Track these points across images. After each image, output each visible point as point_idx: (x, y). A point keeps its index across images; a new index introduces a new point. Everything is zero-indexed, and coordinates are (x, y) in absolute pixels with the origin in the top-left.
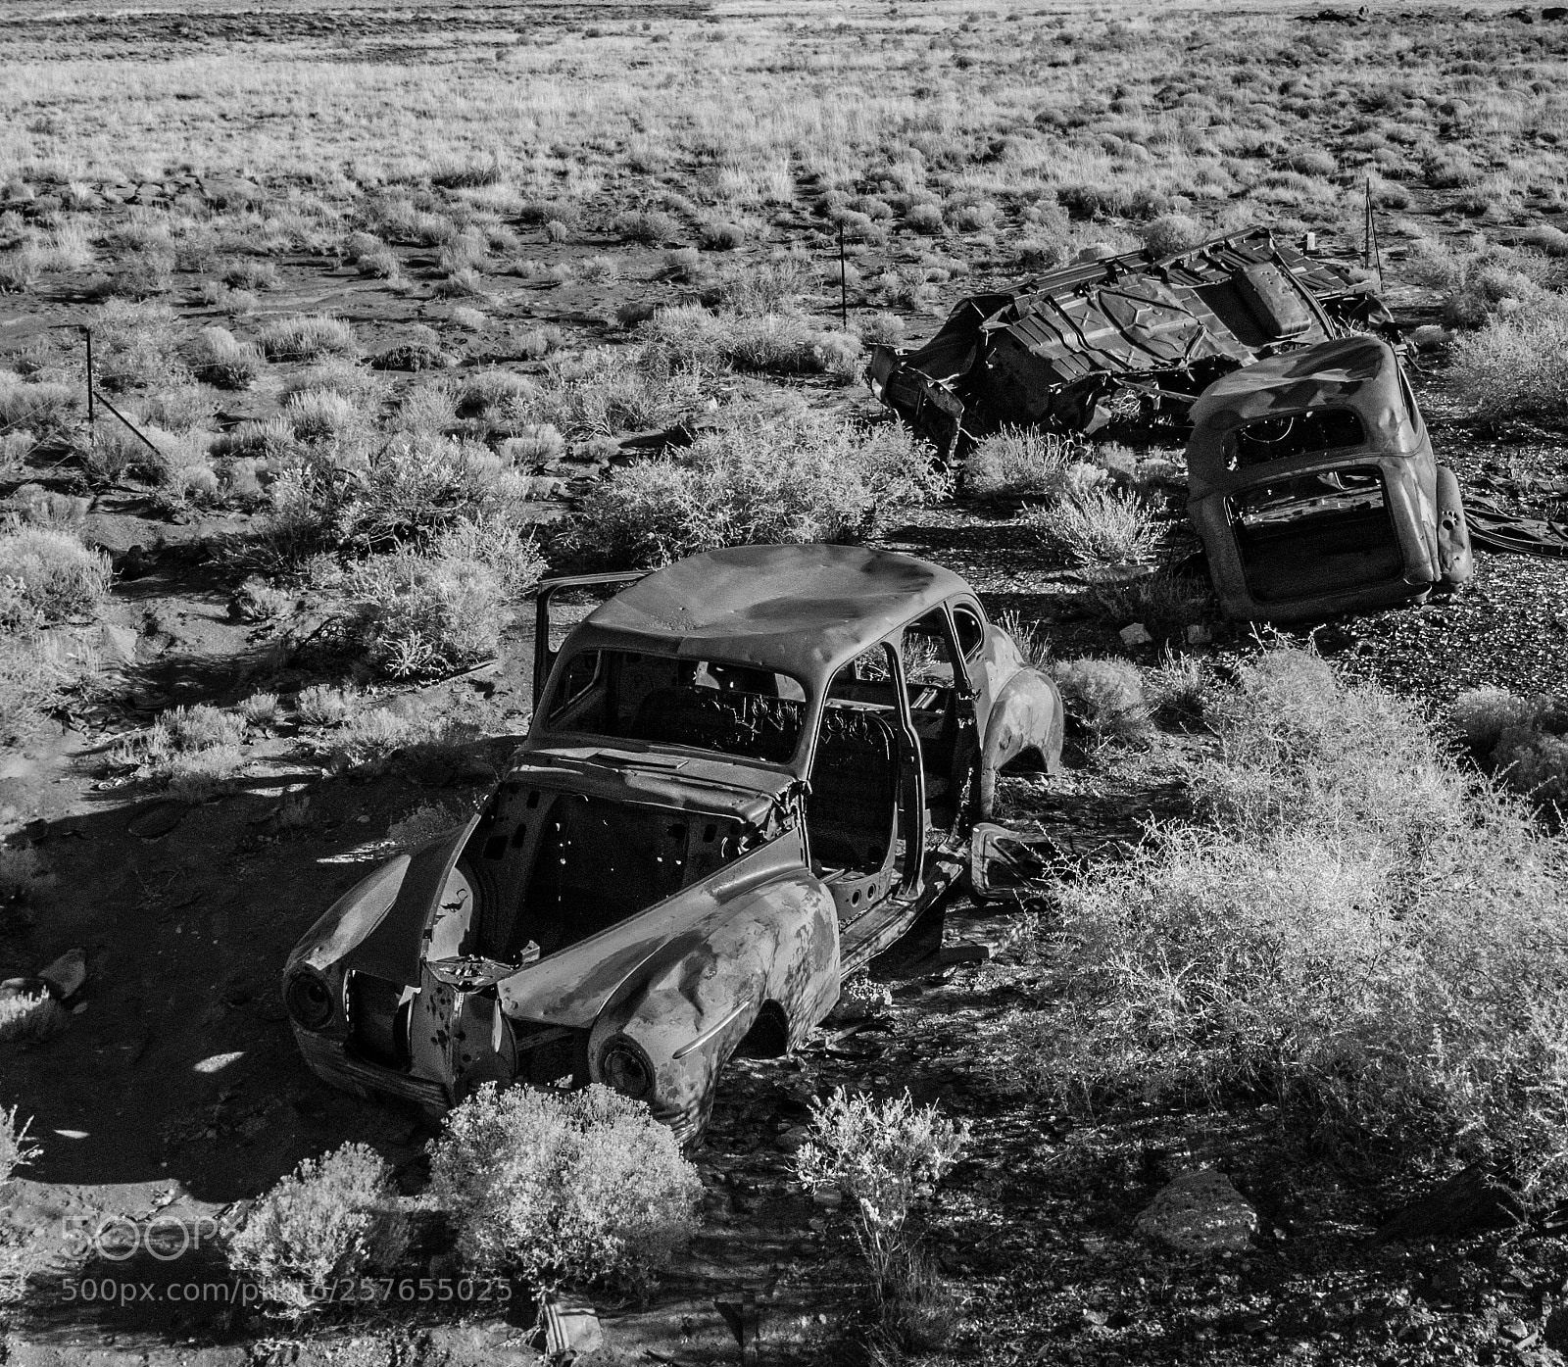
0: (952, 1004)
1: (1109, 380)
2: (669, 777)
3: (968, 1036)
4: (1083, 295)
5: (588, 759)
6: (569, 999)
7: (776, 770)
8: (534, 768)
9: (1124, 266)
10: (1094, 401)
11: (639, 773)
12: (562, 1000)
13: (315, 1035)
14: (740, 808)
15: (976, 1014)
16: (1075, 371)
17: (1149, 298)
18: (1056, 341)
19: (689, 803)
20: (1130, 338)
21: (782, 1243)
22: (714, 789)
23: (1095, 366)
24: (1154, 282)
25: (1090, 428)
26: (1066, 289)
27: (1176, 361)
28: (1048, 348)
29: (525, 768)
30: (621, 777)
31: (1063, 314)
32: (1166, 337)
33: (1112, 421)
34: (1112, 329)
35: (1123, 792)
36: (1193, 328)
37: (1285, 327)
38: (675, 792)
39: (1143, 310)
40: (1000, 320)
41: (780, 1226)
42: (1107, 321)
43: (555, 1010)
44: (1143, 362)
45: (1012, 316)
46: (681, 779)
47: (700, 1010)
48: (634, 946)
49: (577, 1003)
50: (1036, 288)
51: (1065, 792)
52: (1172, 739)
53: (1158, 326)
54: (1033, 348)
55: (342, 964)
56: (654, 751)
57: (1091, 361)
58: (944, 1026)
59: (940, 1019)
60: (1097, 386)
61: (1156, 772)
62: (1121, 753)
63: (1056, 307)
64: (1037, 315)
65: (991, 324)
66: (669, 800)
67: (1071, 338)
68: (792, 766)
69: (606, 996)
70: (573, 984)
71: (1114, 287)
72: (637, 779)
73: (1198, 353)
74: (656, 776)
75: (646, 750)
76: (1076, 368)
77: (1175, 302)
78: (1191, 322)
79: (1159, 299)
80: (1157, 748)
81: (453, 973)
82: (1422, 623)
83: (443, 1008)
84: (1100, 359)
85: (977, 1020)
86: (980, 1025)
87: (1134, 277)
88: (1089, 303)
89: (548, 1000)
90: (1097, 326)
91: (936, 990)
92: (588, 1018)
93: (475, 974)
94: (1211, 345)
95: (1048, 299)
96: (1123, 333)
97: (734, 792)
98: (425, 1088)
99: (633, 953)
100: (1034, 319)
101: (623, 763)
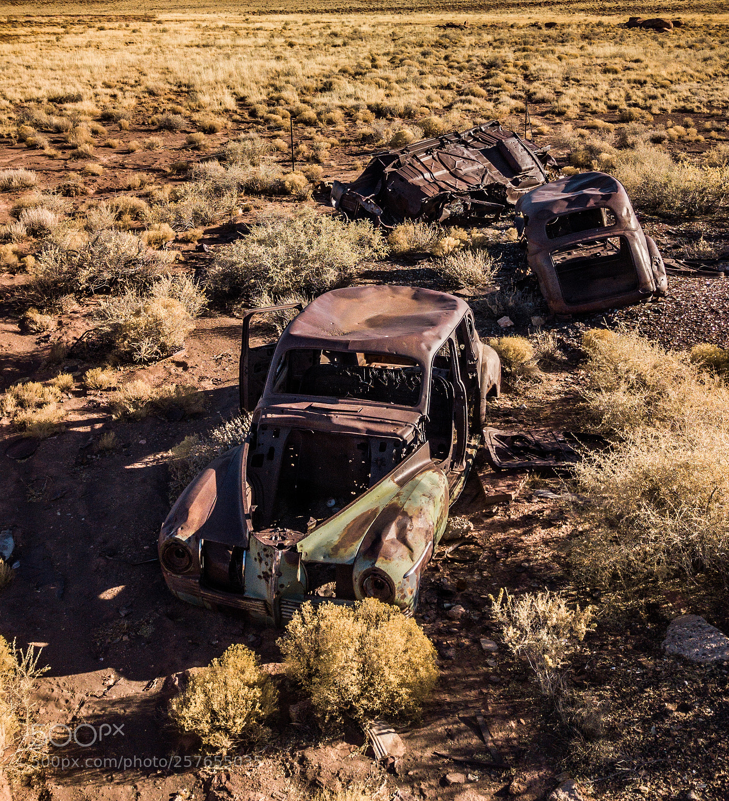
0: (504, 526)
1: (451, 196)
2: (356, 418)
3: (520, 544)
4: (430, 154)
5: (306, 409)
6: (336, 549)
7: (410, 410)
8: (275, 416)
9: (448, 140)
10: (443, 206)
11: (339, 416)
12: (332, 549)
13: (180, 577)
14: (399, 432)
15: (519, 532)
16: (432, 192)
17: (460, 155)
18: (421, 177)
19: (369, 431)
20: (454, 175)
21: (478, 676)
22: (381, 422)
23: (441, 189)
24: (461, 147)
25: (441, 220)
26: (422, 151)
27: (478, 186)
28: (417, 180)
29: (269, 416)
30: (330, 418)
31: (422, 163)
32: (471, 174)
33: (451, 215)
34: (445, 171)
35: (536, 405)
36: (483, 169)
37: (523, 168)
38: (360, 425)
39: (459, 161)
40: (393, 167)
41: (471, 665)
42: (442, 167)
43: (329, 555)
44: (464, 187)
45: (398, 165)
46: (362, 418)
47: (411, 549)
48: (363, 514)
49: (342, 550)
50: (409, 151)
51: (507, 406)
52: (551, 376)
53: (467, 169)
54: (410, 181)
55: (197, 536)
56: (342, 403)
57: (439, 187)
58: (504, 540)
59: (501, 536)
60: (444, 199)
61: (548, 393)
62: (528, 384)
63: (418, 160)
64: (410, 164)
65: (388, 169)
66: (357, 430)
67: (427, 175)
68: (419, 407)
69: (357, 546)
70: (336, 539)
71: (444, 150)
72: (337, 419)
73: (487, 182)
74: (352, 417)
75: (337, 403)
76: (432, 190)
77: (473, 157)
78: (481, 167)
79: (465, 156)
80: (545, 381)
81: (271, 539)
82: (649, 312)
83: (269, 560)
84: (443, 186)
85: (520, 535)
86: (523, 538)
87: (452, 145)
88: (433, 158)
89: (324, 549)
90: (439, 169)
91: (491, 519)
92: (349, 559)
93: (284, 539)
94: (492, 177)
95: (414, 156)
96: (450, 173)
97: (392, 424)
98: (253, 603)
99: (363, 520)
100: (409, 167)
101: (328, 411)
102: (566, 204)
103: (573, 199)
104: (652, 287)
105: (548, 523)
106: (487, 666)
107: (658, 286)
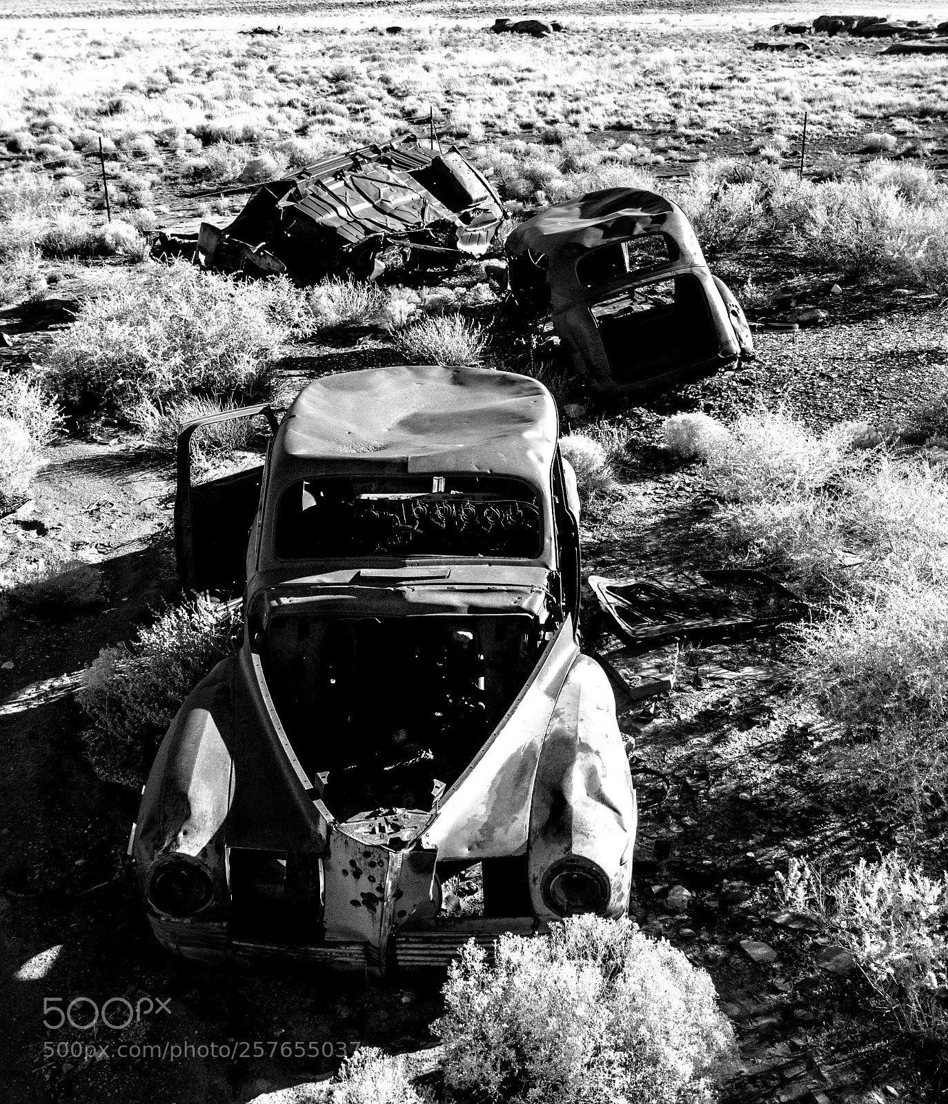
1: (385, 240)
2: (445, 587)
3: (717, 761)
4: (341, 179)
5: (352, 582)
6: (488, 829)
7: (529, 564)
8: (296, 600)
9: (364, 157)
10: (374, 257)
11: (416, 588)
12: (481, 831)
14: (525, 605)
15: (706, 740)
16: (355, 236)
17: (385, 180)
18: (334, 214)
19: (472, 608)
20: (380, 210)
22: (489, 591)
23: (368, 231)
24: (383, 168)
25: (374, 275)
26: (329, 175)
27: (419, 223)
28: (328, 218)
29: (285, 601)
30: (401, 593)
31: (331, 193)
32: (404, 208)
33: (386, 270)
34: (367, 205)
35: (629, 534)
36: (419, 201)
37: (474, 197)
38: (454, 599)
39: (384, 189)
40: (289, 200)
41: (749, 995)
42: (361, 197)
43: (479, 844)
44: (399, 227)
45: (297, 197)
46: (457, 587)
47: (615, 810)
48: (512, 758)
49: (499, 832)
50: (309, 174)
52: (633, 487)
53: (397, 200)
54: (319, 219)
56: (412, 565)
57: (364, 227)
60: (374, 245)
61: (640, 514)
62: (606, 504)
63: (325, 188)
64: (313, 195)
65: (283, 203)
66: (452, 608)
67: (342, 211)
68: (543, 558)
69: (522, 821)
70: (482, 813)
71: (360, 173)
72: (414, 594)
73: (430, 218)
74: (439, 587)
75: (404, 565)
76: (355, 233)
77: (402, 183)
78: (416, 197)
79: (391, 181)
80: (629, 498)
81: (373, 832)
83: (375, 872)
84: (370, 226)
85: (711, 746)
86: (717, 750)
87: (370, 165)
88: (346, 185)
89: (466, 835)
90: (357, 202)
92: (518, 844)
93: (397, 828)
94: (435, 212)
95: (318, 183)
96: (375, 206)
97: (508, 591)
98: (343, 949)
99: (515, 769)
100: (313, 198)
101: (395, 581)
102: (601, 233)
103: (610, 225)
104: (736, 349)
105: (745, 722)
106: (776, 991)
107: (743, 346)
